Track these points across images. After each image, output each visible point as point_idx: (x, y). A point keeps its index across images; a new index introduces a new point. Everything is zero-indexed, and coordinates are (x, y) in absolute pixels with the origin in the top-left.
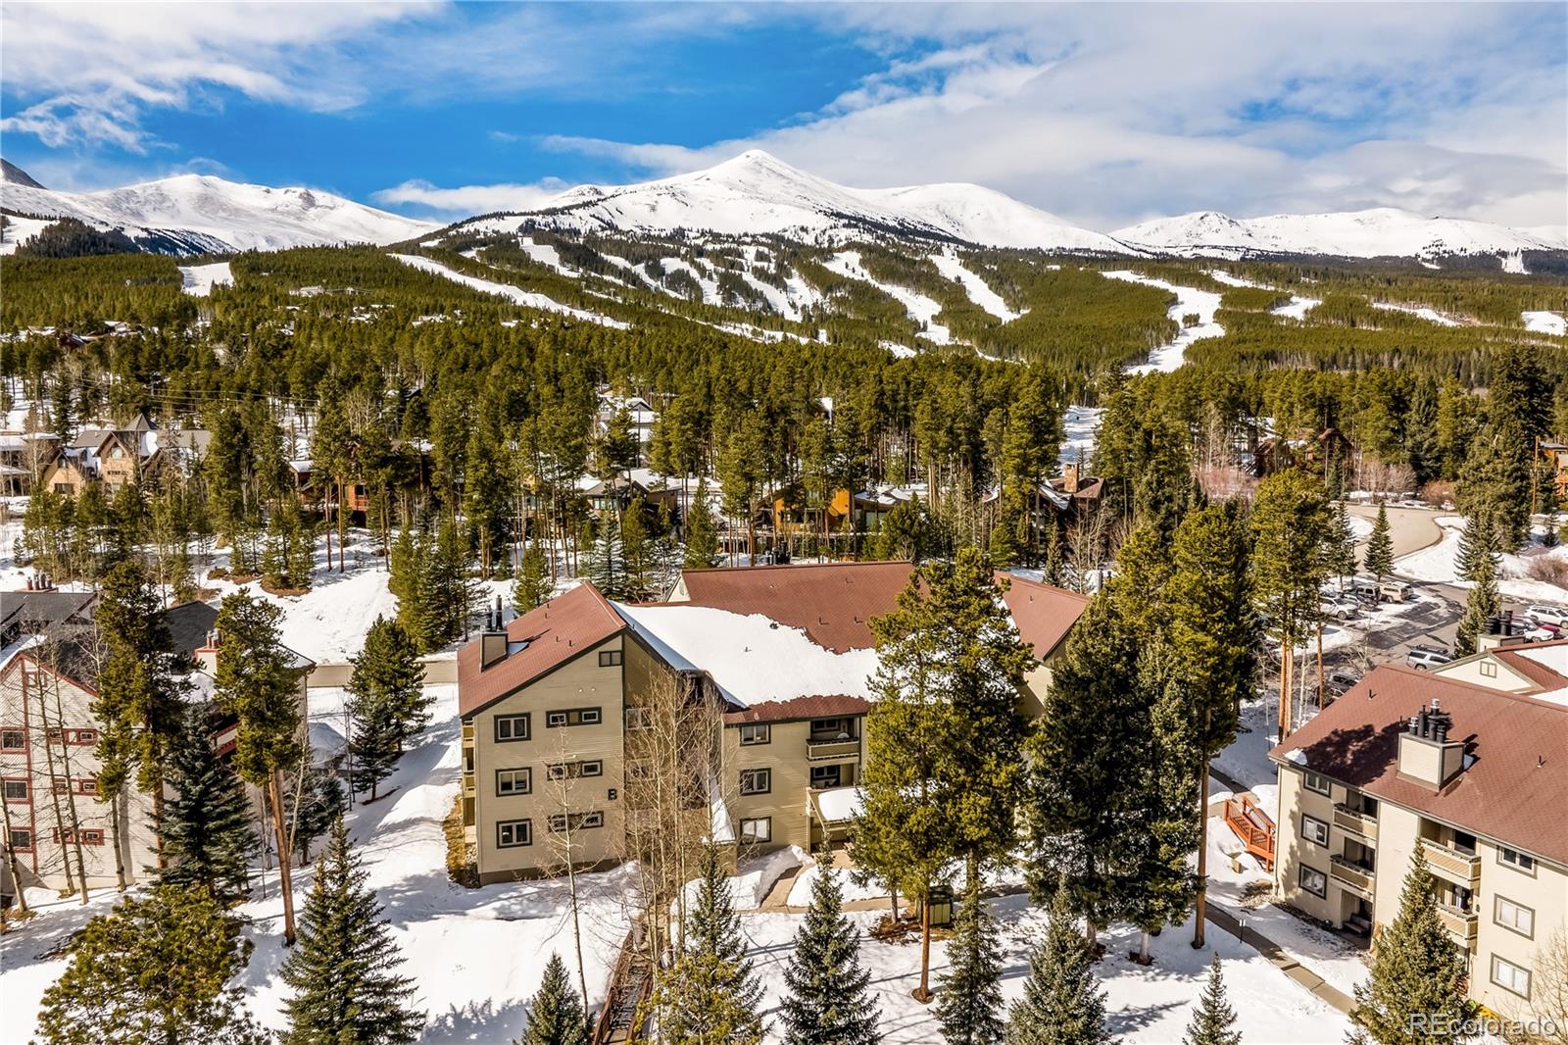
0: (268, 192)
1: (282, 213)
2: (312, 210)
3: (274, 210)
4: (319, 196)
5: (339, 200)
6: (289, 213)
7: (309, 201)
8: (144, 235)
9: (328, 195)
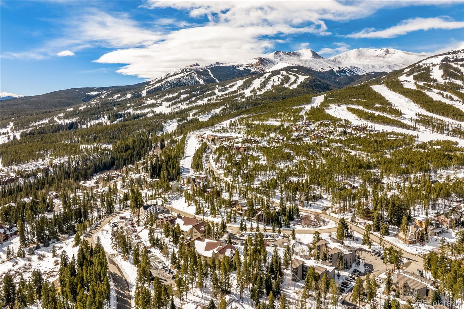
0: (376, 51)
1: (379, 57)
2: (388, 55)
3: (377, 56)
4: (391, 50)
5: (396, 51)
6: (381, 56)
7: (387, 52)
8: (338, 69)
9: (393, 50)
